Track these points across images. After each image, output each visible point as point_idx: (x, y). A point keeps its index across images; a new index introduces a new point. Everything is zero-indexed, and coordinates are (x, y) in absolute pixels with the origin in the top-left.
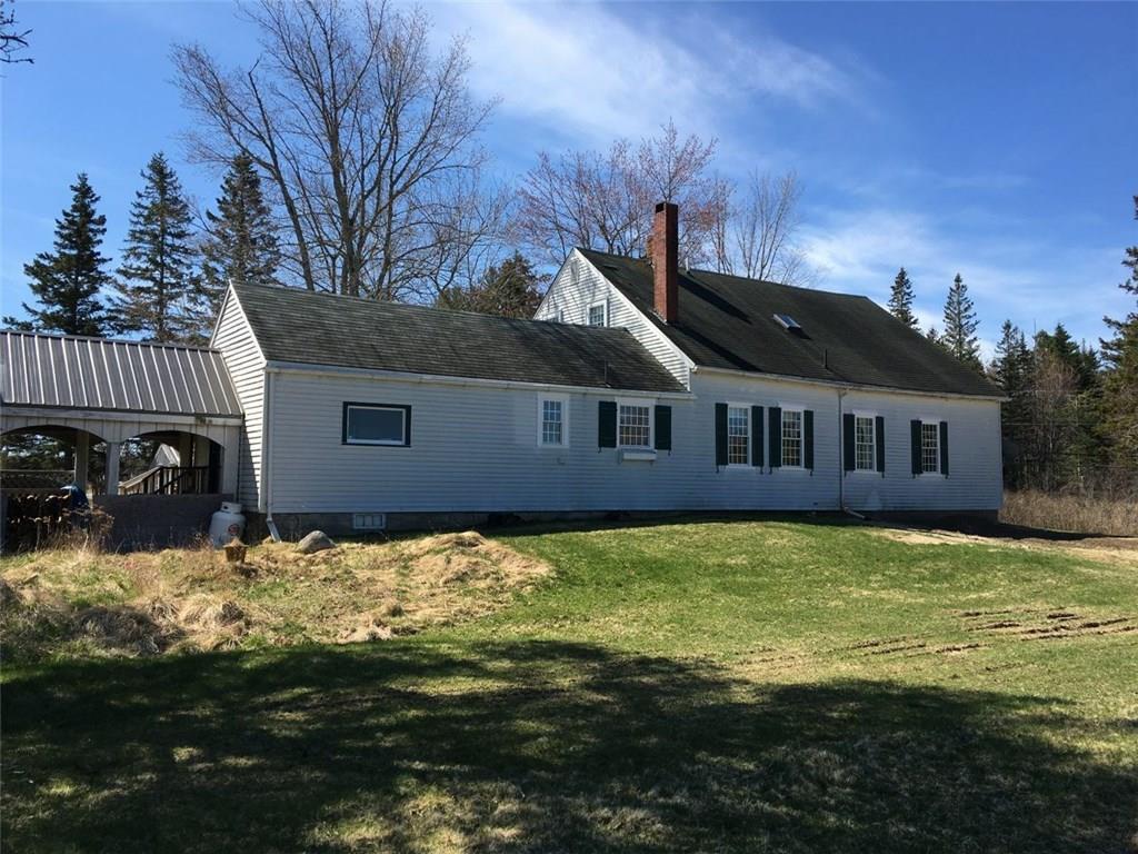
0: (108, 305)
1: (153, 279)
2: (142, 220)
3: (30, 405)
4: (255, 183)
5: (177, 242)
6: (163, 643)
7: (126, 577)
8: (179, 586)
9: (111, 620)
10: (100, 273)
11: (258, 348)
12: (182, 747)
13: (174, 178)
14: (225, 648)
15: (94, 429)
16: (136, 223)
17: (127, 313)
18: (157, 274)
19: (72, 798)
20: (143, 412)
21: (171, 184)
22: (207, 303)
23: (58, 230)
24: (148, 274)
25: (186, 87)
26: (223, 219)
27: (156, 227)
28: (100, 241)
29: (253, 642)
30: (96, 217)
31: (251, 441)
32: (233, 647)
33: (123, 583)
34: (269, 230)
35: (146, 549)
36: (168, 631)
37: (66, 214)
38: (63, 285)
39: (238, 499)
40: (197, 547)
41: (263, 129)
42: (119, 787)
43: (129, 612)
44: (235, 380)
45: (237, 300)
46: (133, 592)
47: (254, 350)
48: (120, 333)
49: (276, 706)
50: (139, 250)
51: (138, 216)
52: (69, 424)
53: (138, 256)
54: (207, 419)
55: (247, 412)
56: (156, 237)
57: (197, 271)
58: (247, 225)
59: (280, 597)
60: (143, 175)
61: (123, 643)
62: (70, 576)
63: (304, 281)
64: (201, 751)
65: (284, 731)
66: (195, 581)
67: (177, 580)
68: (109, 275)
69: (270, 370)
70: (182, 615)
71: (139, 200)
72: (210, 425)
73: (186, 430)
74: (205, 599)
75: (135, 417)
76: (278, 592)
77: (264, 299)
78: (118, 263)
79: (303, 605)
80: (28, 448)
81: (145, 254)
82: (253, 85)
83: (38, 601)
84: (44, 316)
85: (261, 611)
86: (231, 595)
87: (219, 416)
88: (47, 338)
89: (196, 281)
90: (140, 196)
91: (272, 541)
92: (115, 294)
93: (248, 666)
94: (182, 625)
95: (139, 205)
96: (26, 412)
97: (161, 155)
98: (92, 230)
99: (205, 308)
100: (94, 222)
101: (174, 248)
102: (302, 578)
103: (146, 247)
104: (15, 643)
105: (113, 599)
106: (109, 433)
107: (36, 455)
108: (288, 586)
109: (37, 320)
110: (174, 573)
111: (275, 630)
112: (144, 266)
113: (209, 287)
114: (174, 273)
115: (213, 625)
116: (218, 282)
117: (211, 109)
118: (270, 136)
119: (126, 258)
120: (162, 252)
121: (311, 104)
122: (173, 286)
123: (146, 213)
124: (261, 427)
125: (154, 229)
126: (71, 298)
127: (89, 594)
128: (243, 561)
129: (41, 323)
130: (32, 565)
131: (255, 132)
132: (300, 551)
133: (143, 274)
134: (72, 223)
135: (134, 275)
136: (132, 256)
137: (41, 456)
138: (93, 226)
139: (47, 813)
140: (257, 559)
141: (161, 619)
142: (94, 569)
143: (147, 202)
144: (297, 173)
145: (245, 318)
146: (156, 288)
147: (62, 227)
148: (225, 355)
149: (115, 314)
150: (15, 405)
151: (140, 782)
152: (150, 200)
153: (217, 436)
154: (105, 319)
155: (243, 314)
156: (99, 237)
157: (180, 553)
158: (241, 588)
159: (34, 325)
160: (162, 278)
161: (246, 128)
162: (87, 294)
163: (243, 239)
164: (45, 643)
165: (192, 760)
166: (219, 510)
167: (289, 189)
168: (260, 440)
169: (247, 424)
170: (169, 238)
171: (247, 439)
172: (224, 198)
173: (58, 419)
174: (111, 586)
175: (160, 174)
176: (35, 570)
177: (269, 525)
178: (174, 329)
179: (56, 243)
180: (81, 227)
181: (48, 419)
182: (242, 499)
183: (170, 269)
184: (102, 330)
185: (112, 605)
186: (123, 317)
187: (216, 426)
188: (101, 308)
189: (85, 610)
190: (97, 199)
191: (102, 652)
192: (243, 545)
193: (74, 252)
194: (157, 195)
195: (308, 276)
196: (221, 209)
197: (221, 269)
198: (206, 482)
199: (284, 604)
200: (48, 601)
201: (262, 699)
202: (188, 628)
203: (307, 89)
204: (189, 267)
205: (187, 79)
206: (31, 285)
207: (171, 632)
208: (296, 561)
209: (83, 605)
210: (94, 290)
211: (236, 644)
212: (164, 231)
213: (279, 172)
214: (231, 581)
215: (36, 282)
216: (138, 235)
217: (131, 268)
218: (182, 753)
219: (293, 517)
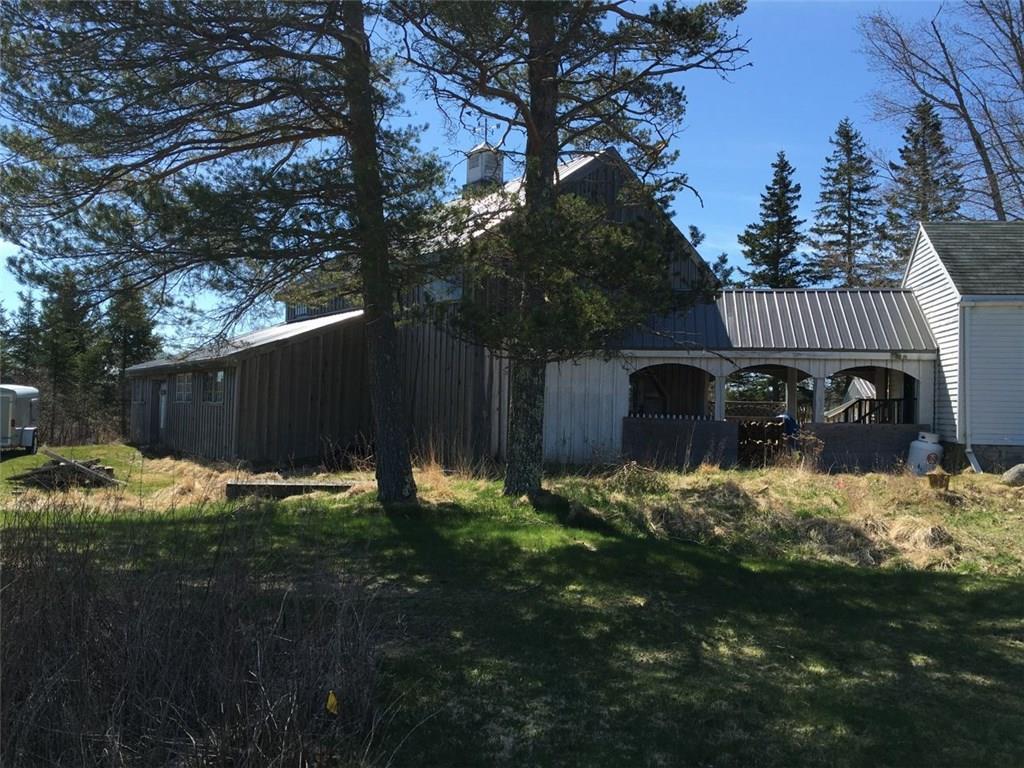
0: (804, 261)
1: (842, 232)
2: (831, 181)
3: (752, 349)
4: (937, 126)
5: (863, 196)
6: (878, 557)
7: (839, 493)
8: (886, 507)
9: (830, 530)
10: (797, 233)
11: (952, 284)
12: (918, 654)
13: (859, 138)
14: (938, 569)
15: (803, 366)
16: (826, 186)
17: (820, 266)
18: (845, 228)
19: (828, 677)
20: (843, 350)
21: (856, 144)
22: (893, 248)
23: (762, 202)
24: (837, 229)
25: (871, 52)
26: (905, 167)
27: (843, 186)
28: (796, 207)
29: (965, 568)
30: (792, 186)
31: (946, 374)
32: (946, 569)
33: (837, 500)
34: (952, 169)
35: (851, 471)
36: (882, 546)
37: (768, 188)
38: (767, 248)
39: (934, 429)
40: (900, 473)
41: (947, 71)
42: (865, 677)
43: (845, 525)
44: (927, 316)
45: (928, 240)
46: (846, 508)
47: (947, 286)
48: (814, 283)
49: (1005, 632)
50: (830, 209)
51: (827, 179)
52: (783, 363)
53: (828, 214)
54: (902, 354)
55: (941, 346)
56: (844, 194)
57: (881, 220)
58: (929, 168)
59: (989, 527)
60: (831, 142)
61: (843, 552)
62: (791, 490)
63: (994, 213)
64: (936, 662)
65: (1018, 659)
66: (900, 503)
67: (884, 501)
68: (804, 234)
69: (965, 304)
70: (893, 534)
71: (829, 165)
72: (905, 360)
73: (883, 365)
74: (913, 522)
75: (836, 355)
76: (985, 522)
77: (956, 236)
78: (811, 223)
79: (1015, 537)
80: (744, 384)
81: (834, 211)
82: (937, 32)
83: (771, 508)
84: (755, 276)
85: (970, 538)
86: (939, 520)
87: (914, 351)
88: (762, 292)
89: (880, 229)
90: (829, 160)
91: (973, 472)
92: (810, 250)
93: (968, 589)
94: (894, 542)
95: (829, 169)
96: (749, 354)
97: (847, 120)
98: (789, 198)
99: (890, 252)
100: (790, 191)
101: (860, 202)
102: (1011, 510)
103: (835, 205)
104: (757, 541)
105: (829, 512)
106: (814, 369)
107: (751, 390)
108: (996, 516)
109: (748, 280)
110: (881, 494)
111: (987, 558)
112: (833, 222)
113: (893, 232)
114: (861, 225)
115: (923, 546)
116: (903, 227)
117: (896, 67)
118: (954, 76)
119: (818, 217)
120: (849, 207)
121: (999, 34)
122: (860, 236)
123: (834, 175)
124: (957, 361)
125: (842, 188)
126: (774, 258)
127: (810, 506)
128: (947, 489)
129: (751, 281)
130: (762, 478)
131: (939, 76)
132: (1004, 483)
133: (833, 229)
134: (773, 195)
135: (826, 231)
136: (823, 215)
137: (755, 390)
138: (790, 195)
139: (810, 686)
140: (960, 488)
141: (873, 535)
142: (812, 485)
143: (835, 165)
144: (984, 107)
145: (937, 257)
146: (844, 241)
147: (766, 200)
148: (917, 294)
149: (810, 268)
150: (741, 349)
151: (884, 677)
152: (838, 162)
153: (911, 370)
154: (802, 272)
155: (935, 253)
156: (796, 203)
157: (884, 477)
158: (946, 514)
159: (746, 283)
160: (850, 229)
161: (930, 75)
162: (787, 253)
163: (926, 182)
164: (779, 543)
165: (927, 667)
166: (916, 438)
167: (975, 125)
168: (957, 373)
169: (942, 358)
170: (855, 193)
171: (943, 372)
172: (906, 147)
173: (774, 359)
174: (827, 501)
175: (847, 137)
176: (766, 483)
177: (968, 455)
178: (861, 275)
179: (761, 214)
180: (781, 198)
181: (766, 359)
182: (939, 430)
183: (857, 221)
184: (799, 282)
185: (830, 518)
186: (817, 269)
187: (910, 360)
188: (798, 264)
189: (808, 520)
190: (793, 171)
191: (825, 557)
192: (946, 473)
193: (775, 219)
194: (843, 157)
195: (998, 208)
196: (903, 157)
197: (903, 213)
198: (902, 414)
199: (994, 533)
200: (779, 510)
201: (989, 624)
202: (898, 545)
203: (993, 20)
204: (874, 217)
205: (871, 44)
206: (743, 252)
207: (885, 547)
208: (1001, 492)
209: (806, 516)
210: (792, 249)
211: (948, 566)
212: (851, 189)
213: (964, 110)
214: (936, 506)
215: (747, 248)
216: (828, 195)
217: (822, 225)
218: (919, 660)
219: (994, 449)
